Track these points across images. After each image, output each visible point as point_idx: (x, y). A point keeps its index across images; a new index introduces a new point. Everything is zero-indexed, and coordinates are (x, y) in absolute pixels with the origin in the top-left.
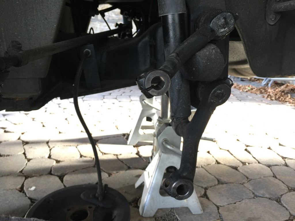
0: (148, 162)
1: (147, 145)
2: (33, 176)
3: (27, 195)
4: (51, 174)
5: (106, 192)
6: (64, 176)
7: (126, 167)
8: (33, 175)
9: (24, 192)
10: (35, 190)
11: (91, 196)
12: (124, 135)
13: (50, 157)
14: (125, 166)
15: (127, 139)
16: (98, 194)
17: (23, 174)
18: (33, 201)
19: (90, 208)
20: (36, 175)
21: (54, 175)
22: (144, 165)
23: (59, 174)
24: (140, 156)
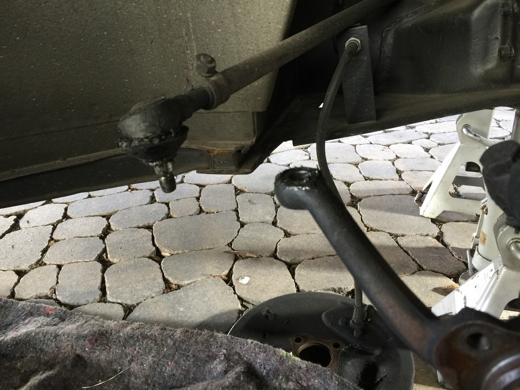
0: (463, 262)
1: (463, 221)
2: (247, 257)
3: (237, 291)
4: (276, 258)
5: (369, 320)
6: (297, 264)
7: (415, 267)
8: (248, 255)
9: (232, 285)
10: (248, 284)
11: (340, 323)
12: (414, 193)
13: (274, 223)
14: (412, 262)
15: (420, 201)
16: (353, 322)
17: (233, 250)
18: (244, 303)
19: (336, 346)
20: (251, 255)
21: (280, 260)
22: (454, 268)
23: (288, 260)
24: (445, 245)
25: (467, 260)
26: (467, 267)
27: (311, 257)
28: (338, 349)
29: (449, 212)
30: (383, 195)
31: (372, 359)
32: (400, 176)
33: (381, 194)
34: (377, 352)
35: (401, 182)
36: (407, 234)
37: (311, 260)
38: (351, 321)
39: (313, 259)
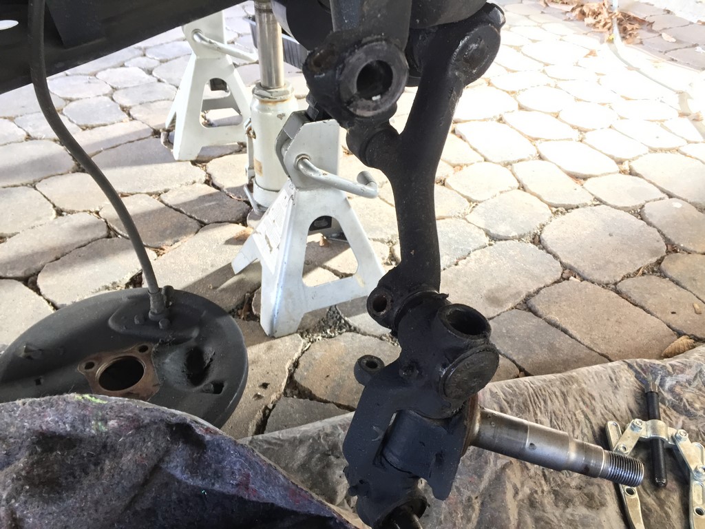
0: (244, 201)
1: (227, 155)
6: (35, 275)
11: (136, 322)
12: (156, 133)
14: (190, 220)
16: (153, 313)
19: (143, 349)
21: (6, 278)
22: (238, 211)
23: (19, 273)
24: (218, 188)
25: (247, 197)
26: (251, 206)
27: (53, 258)
28: (147, 352)
29: (207, 147)
30: (117, 146)
31: (192, 343)
32: (129, 115)
33: (114, 145)
34: (195, 333)
35: (134, 122)
36: (169, 188)
37: (56, 262)
38: (150, 314)
39: (57, 259)
